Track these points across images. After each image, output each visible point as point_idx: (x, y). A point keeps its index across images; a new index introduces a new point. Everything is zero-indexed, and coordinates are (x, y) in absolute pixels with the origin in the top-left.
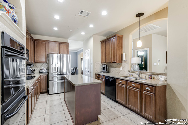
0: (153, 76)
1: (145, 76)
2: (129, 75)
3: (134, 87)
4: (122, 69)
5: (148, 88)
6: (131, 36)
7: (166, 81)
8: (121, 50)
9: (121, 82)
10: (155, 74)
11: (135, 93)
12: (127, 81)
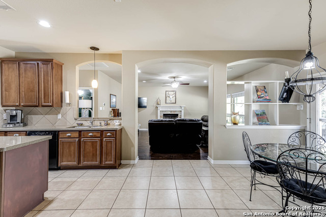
0: (109, 122)
1: (100, 123)
2: (77, 124)
3: (91, 137)
4: (62, 116)
5: (109, 134)
6: (77, 68)
7: (120, 125)
8: (60, 86)
9: (69, 134)
10: (110, 120)
11: (92, 145)
12: (80, 132)
